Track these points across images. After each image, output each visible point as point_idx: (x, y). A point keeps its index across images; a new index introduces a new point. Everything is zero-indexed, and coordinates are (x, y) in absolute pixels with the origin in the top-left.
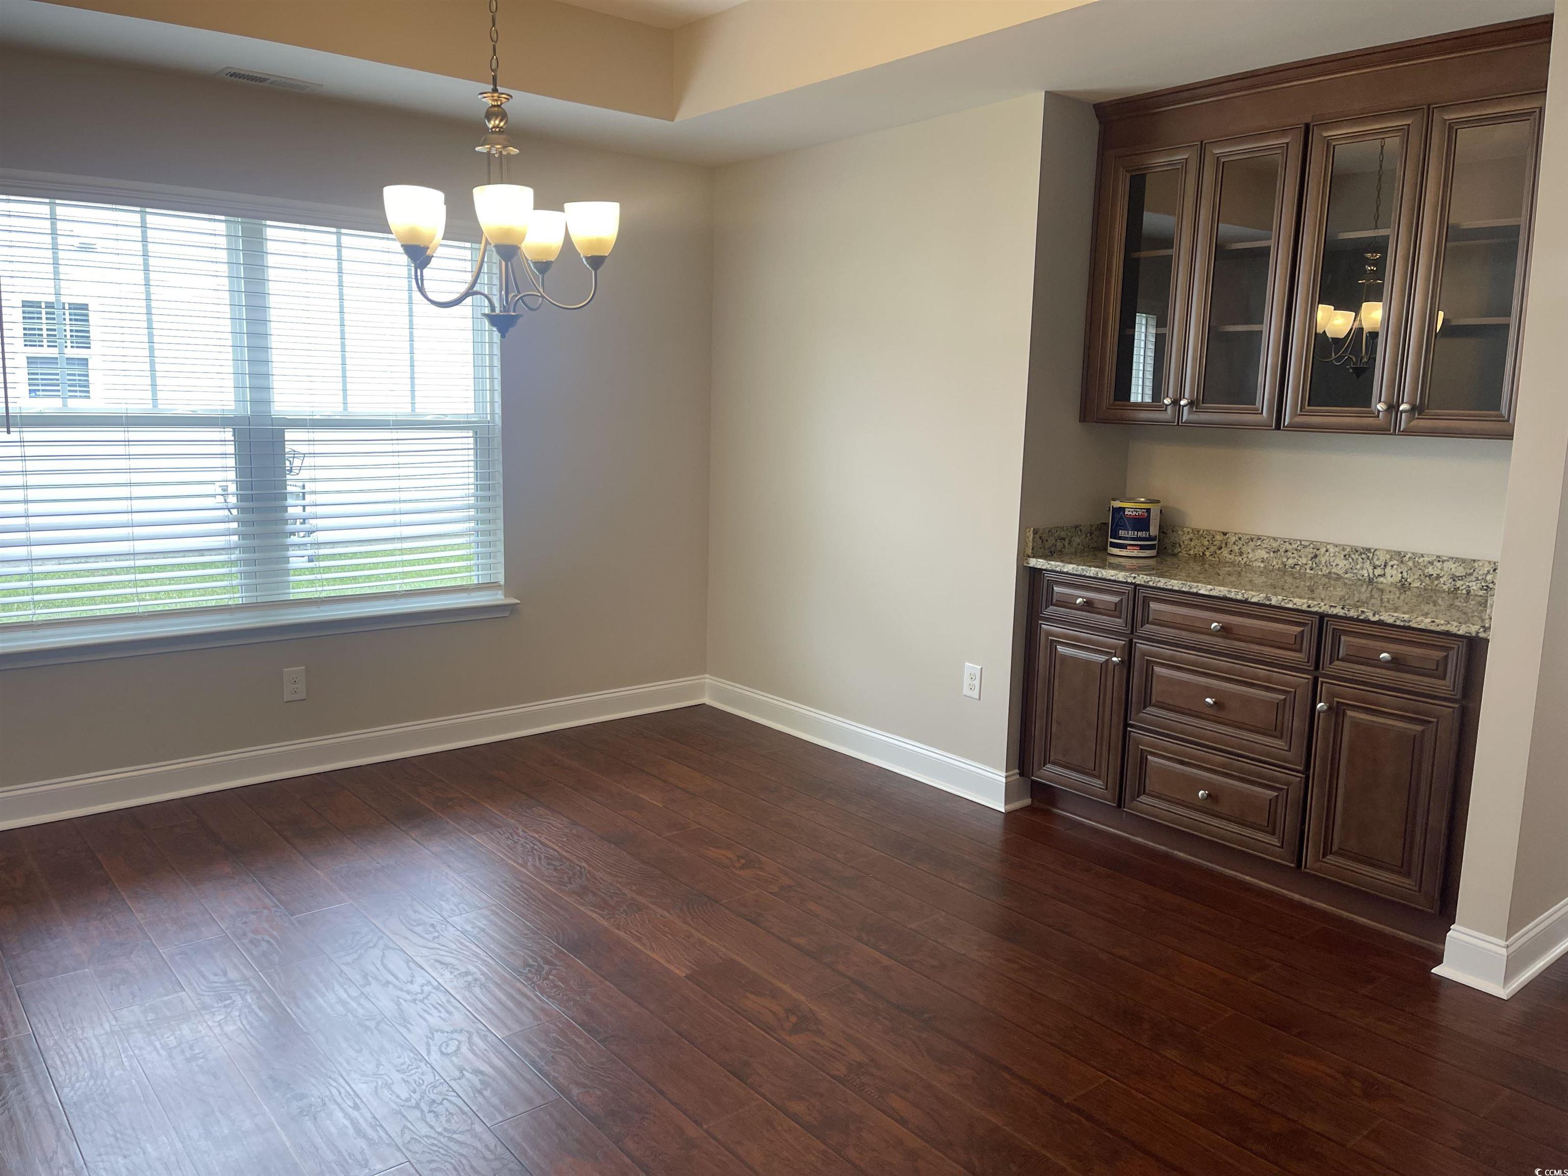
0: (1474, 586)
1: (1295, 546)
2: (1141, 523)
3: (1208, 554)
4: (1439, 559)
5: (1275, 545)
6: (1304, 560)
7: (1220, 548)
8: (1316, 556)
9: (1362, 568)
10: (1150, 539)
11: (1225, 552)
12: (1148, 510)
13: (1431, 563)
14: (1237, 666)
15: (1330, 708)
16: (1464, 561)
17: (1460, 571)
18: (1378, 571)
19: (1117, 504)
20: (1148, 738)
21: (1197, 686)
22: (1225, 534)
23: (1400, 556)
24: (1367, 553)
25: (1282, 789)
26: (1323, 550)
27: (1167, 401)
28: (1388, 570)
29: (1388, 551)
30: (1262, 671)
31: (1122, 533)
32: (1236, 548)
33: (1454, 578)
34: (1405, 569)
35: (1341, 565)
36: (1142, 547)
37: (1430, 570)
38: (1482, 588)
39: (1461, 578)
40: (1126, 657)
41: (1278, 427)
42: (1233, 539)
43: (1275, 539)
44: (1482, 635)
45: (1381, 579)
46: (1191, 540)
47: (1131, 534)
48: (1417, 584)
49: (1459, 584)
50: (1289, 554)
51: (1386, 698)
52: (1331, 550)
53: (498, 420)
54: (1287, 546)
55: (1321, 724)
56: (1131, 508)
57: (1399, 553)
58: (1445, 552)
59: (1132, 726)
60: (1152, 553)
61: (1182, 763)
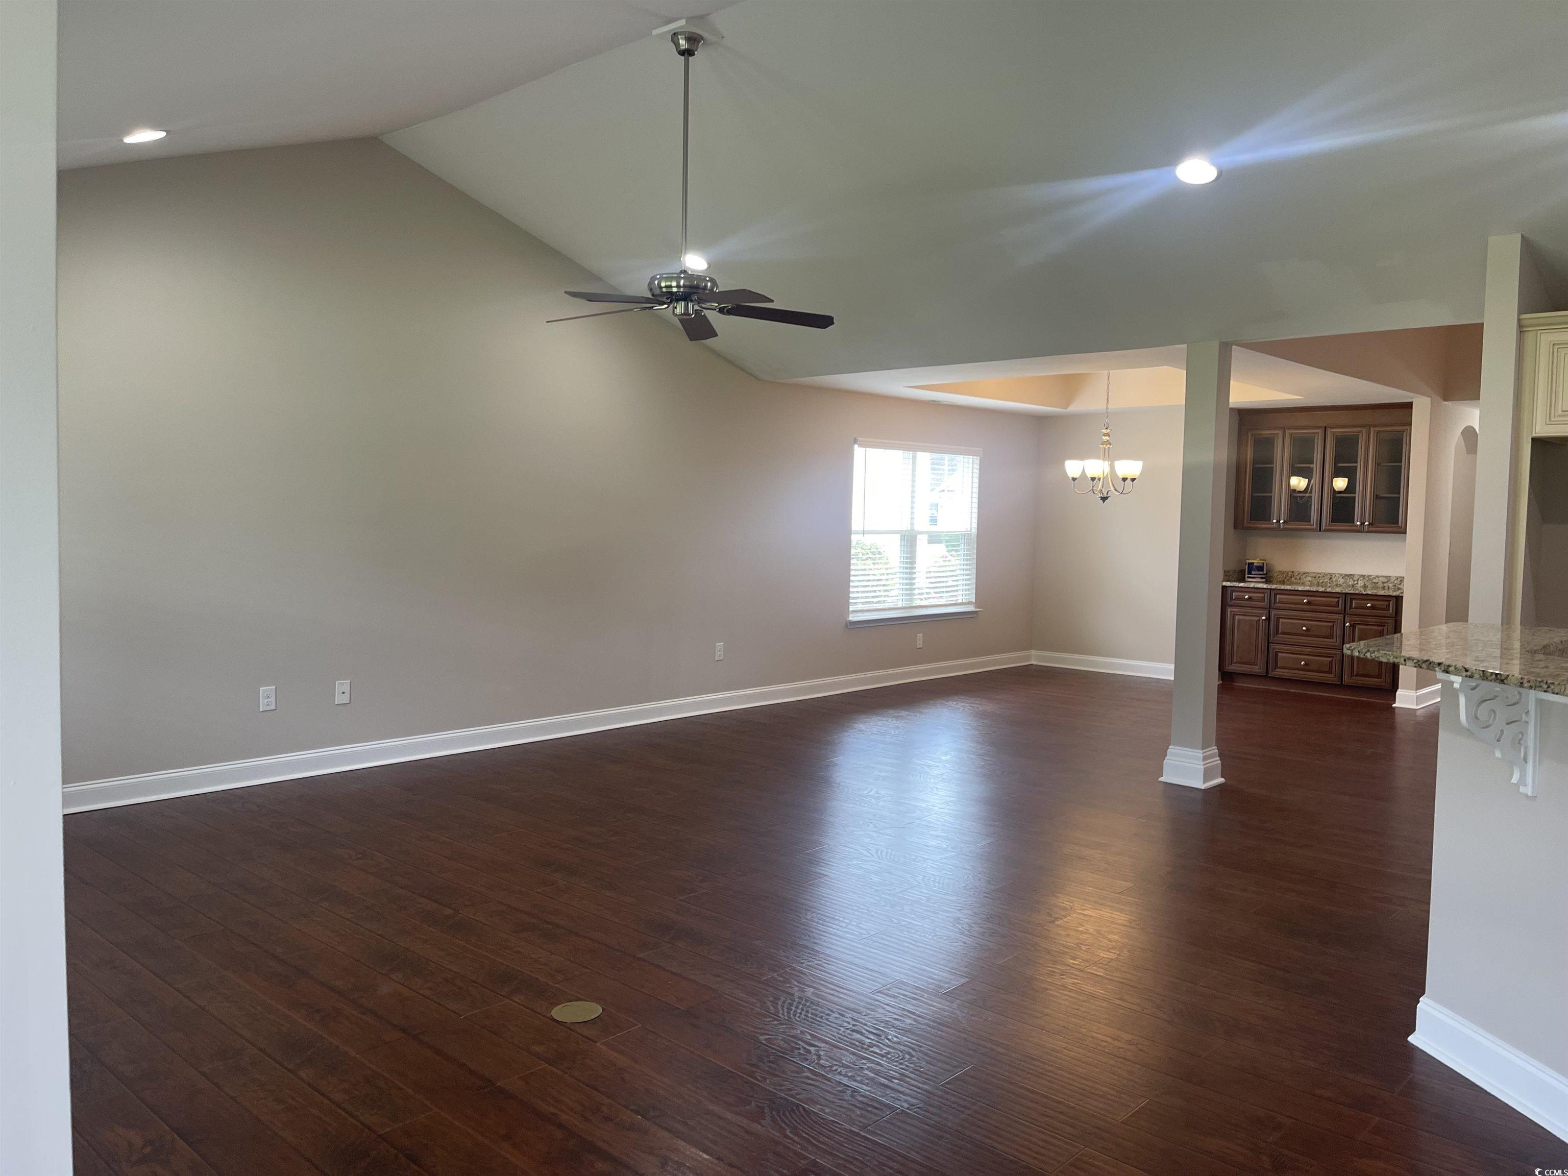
0: (1391, 585)
1: (1322, 575)
2: (1260, 568)
3: (1286, 580)
4: (1377, 576)
5: (1314, 575)
6: (1326, 580)
7: (1291, 578)
8: (1331, 578)
9: (1349, 582)
10: (1264, 575)
11: (1293, 579)
12: (1263, 563)
13: (1375, 578)
14: (1314, 615)
15: (1351, 625)
16: (1386, 577)
17: (1385, 580)
18: (1355, 582)
19: (1251, 561)
20: (1278, 647)
21: (1299, 624)
22: (1293, 572)
23: (1363, 576)
24: (1351, 576)
25: (1333, 657)
26: (1334, 576)
27: (1275, 521)
28: (1359, 582)
29: (1358, 575)
30: (1324, 615)
31: (1253, 572)
32: (1298, 577)
33: (1383, 583)
34: (1365, 581)
35: (1341, 581)
36: (1262, 578)
37: (1374, 581)
38: (1393, 586)
39: (1386, 583)
40: (1268, 616)
41: (1320, 530)
42: (1297, 573)
43: (1314, 573)
44: (1401, 595)
45: (1357, 585)
46: (1278, 575)
47: (1257, 573)
48: (1370, 586)
49: (1385, 585)
50: (1320, 578)
51: (1370, 619)
52: (1337, 575)
53: (974, 531)
54: (1319, 575)
55: (1347, 631)
56: (1256, 562)
57: (1362, 575)
58: (1379, 574)
59: (1271, 643)
60: (1264, 580)
61: (1293, 654)
